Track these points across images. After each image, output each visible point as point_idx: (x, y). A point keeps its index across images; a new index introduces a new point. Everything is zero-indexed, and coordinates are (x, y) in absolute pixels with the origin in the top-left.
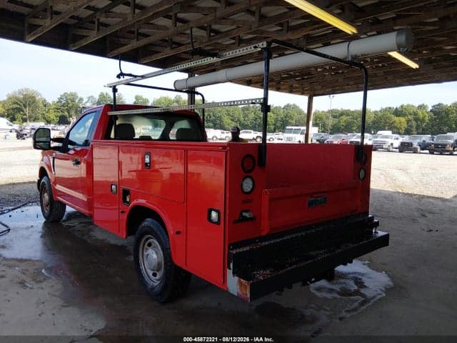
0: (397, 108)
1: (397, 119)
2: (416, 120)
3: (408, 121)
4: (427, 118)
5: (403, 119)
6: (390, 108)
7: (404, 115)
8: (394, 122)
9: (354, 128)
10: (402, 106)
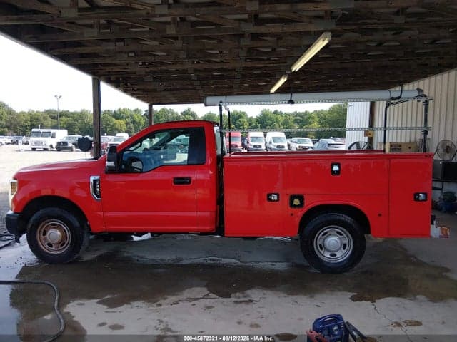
0: (115, 112)
1: (117, 121)
2: (134, 122)
3: (127, 124)
4: (142, 122)
5: (122, 122)
6: (109, 111)
7: (122, 118)
8: (115, 124)
9: (76, 130)
10: (119, 110)
